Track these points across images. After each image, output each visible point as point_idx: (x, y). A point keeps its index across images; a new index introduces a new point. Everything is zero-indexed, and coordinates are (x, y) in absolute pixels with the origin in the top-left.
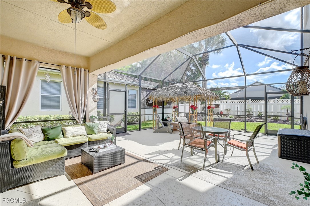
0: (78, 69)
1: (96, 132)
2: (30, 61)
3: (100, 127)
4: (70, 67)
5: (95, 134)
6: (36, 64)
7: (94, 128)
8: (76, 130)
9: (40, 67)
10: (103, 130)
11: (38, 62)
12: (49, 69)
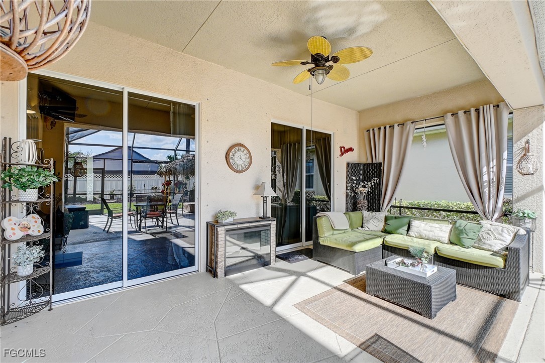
0: (477, 111)
1: (467, 242)
2: (402, 125)
3: (485, 236)
4: (461, 113)
5: (463, 246)
6: (408, 127)
7: (462, 233)
8: (429, 228)
9: (416, 129)
10: (492, 244)
11: (412, 122)
12: (426, 127)
